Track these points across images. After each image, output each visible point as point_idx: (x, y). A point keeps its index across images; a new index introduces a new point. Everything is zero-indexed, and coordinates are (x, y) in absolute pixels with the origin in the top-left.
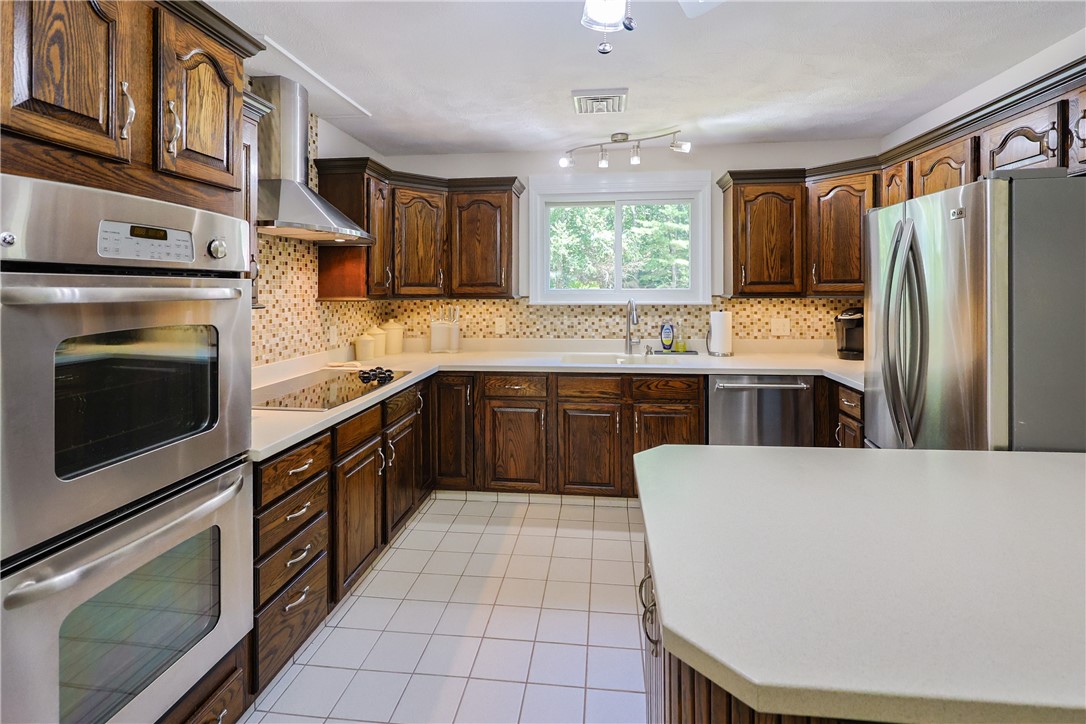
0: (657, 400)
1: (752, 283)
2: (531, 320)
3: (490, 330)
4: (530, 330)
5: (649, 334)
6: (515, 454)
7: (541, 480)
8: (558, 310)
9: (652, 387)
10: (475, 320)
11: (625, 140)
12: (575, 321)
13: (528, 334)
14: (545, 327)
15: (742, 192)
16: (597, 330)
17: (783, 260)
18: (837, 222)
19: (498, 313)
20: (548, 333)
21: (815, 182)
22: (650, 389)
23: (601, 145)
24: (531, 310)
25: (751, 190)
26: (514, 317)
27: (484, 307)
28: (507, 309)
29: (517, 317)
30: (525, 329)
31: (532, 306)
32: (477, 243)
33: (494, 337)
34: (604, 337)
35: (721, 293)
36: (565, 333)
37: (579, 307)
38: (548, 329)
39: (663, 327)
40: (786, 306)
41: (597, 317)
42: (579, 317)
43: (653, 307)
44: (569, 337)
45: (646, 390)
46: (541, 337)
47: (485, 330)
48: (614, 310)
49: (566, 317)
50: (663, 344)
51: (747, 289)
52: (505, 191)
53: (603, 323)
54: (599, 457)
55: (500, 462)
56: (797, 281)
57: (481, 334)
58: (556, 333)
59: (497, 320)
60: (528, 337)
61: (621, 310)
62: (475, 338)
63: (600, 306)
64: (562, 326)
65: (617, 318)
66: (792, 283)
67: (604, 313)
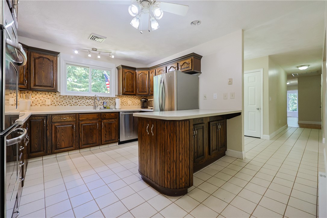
0: (107, 119)
1: (126, 92)
2: (61, 100)
3: (43, 103)
4: (61, 103)
5: (100, 105)
6: (64, 140)
7: (74, 146)
8: (71, 97)
9: (107, 116)
10: (36, 100)
11: (96, 50)
12: (77, 101)
13: (60, 105)
14: (66, 102)
15: (124, 70)
16: (84, 104)
17: (132, 87)
18: (142, 80)
19: (47, 98)
20: (68, 104)
21: (138, 71)
22: (106, 116)
23: (89, 50)
24: (61, 97)
25: (126, 70)
26: (54, 99)
27: (41, 95)
28: (51, 96)
29: (55, 99)
30: (59, 103)
31: (61, 96)
32: (43, 72)
33: (45, 106)
34: (86, 106)
35: (117, 95)
36: (74, 105)
37: (79, 96)
38: (68, 103)
39: (104, 103)
40: (131, 98)
41: (84, 100)
42: (79, 100)
43: (101, 97)
44: (75, 106)
45: (105, 116)
46: (65, 106)
47: (41, 104)
48: (90, 98)
49: (74, 100)
50: (104, 107)
51: (125, 93)
52: (55, 56)
53: (86, 102)
54: (92, 136)
55: (59, 143)
56: (134, 92)
57: (39, 105)
58: (70, 104)
59: (47, 100)
60: (60, 106)
61: (92, 98)
62: (36, 106)
63: (85, 97)
64: (73, 102)
65: (91, 100)
66: (133, 92)
67: (86, 99)
